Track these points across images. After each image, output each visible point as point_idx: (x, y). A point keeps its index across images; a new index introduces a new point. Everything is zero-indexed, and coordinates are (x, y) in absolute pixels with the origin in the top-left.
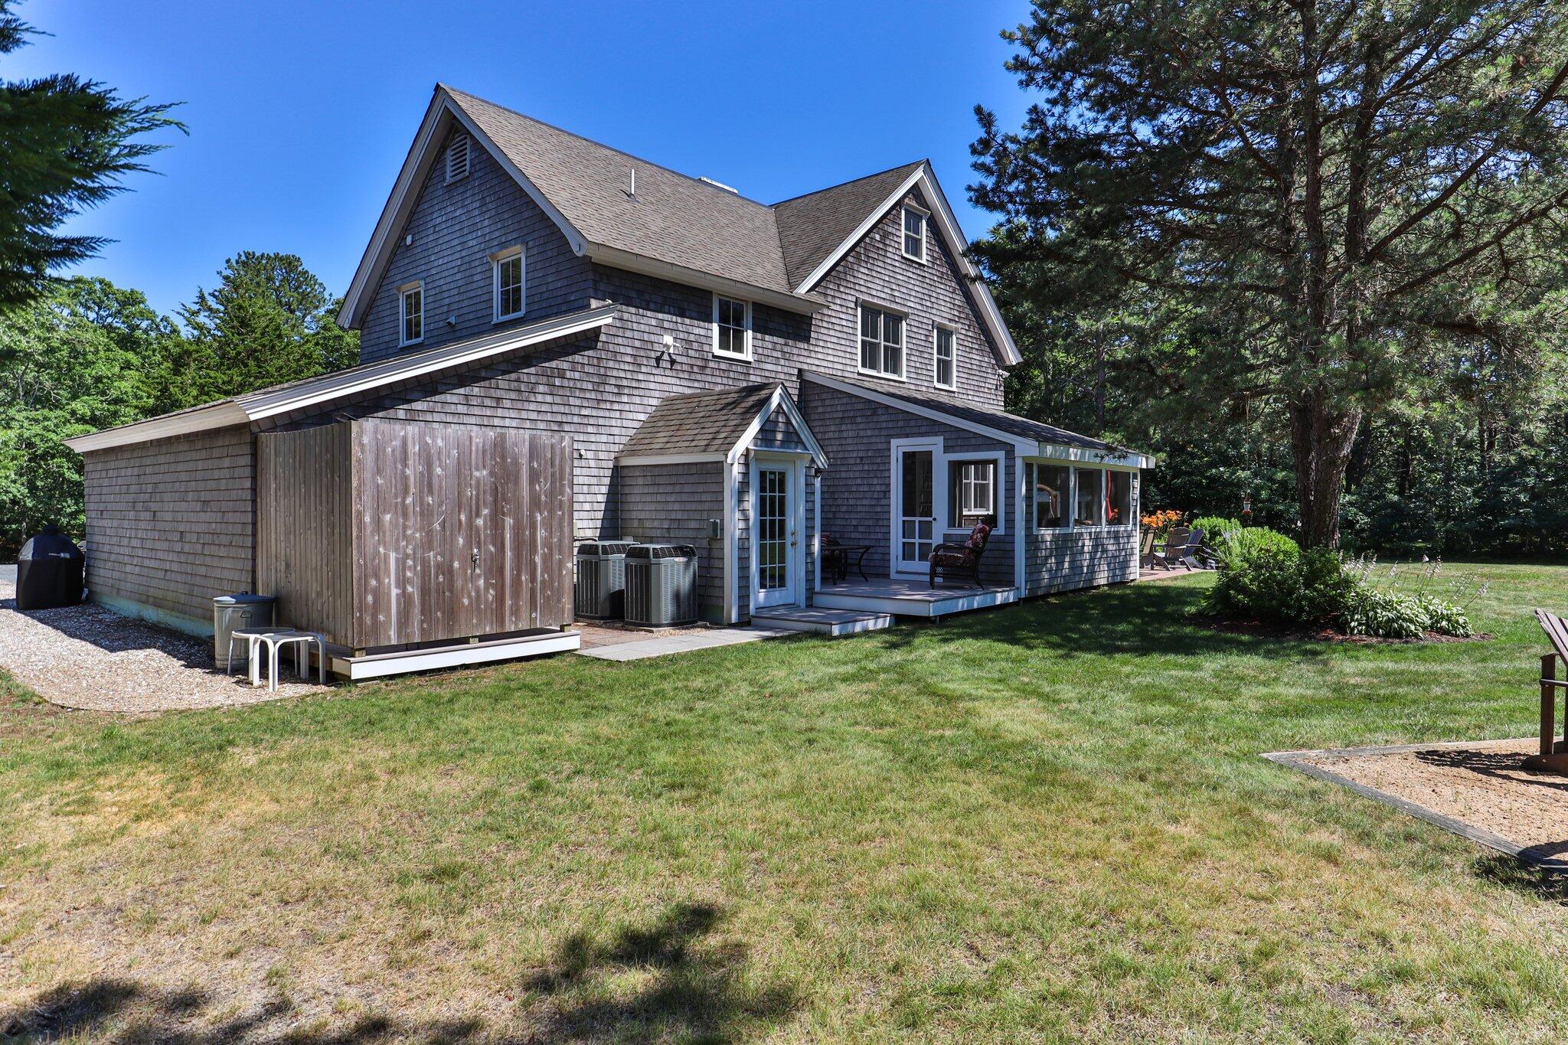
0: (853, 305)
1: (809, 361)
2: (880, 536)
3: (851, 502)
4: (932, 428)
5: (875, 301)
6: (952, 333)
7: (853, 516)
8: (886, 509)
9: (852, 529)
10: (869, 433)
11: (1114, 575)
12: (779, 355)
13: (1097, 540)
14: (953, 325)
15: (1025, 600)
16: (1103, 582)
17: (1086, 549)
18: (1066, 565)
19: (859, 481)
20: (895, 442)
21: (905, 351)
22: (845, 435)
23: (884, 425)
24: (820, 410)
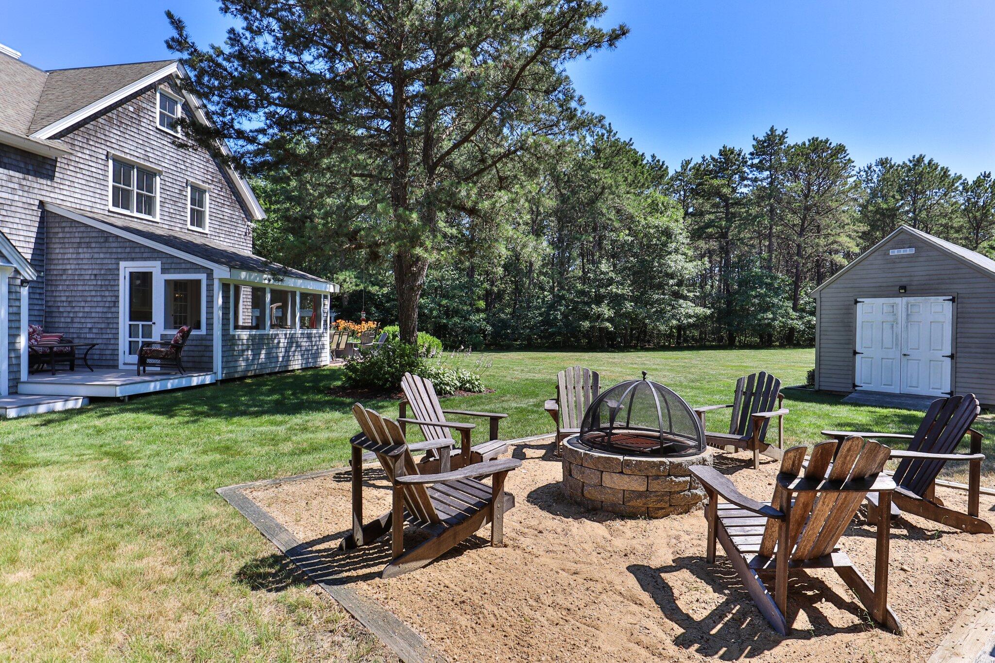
0: (104, 157)
1: (52, 195)
2: (110, 336)
3: (87, 310)
4: (153, 255)
5: (128, 157)
6: (205, 191)
7: (88, 320)
8: (115, 315)
9: (87, 330)
10: (102, 256)
11: (307, 363)
12: (16, 186)
13: (292, 340)
14: (207, 185)
15: (223, 381)
16: (297, 367)
17: (281, 345)
18: (263, 356)
19: (93, 293)
20: (122, 264)
21: (158, 199)
22: (82, 256)
23: (114, 250)
24: (60, 235)
